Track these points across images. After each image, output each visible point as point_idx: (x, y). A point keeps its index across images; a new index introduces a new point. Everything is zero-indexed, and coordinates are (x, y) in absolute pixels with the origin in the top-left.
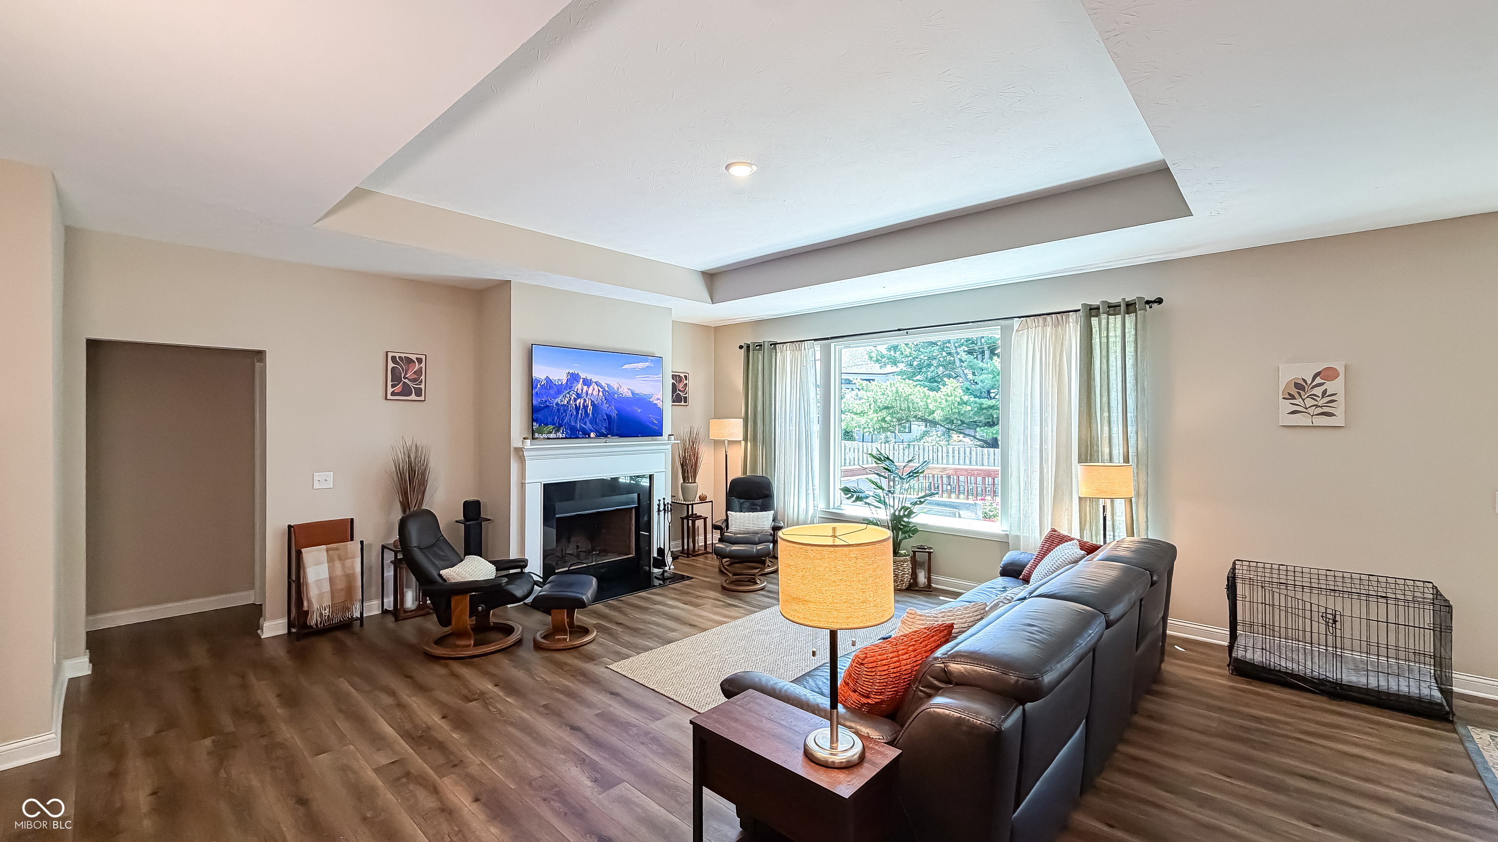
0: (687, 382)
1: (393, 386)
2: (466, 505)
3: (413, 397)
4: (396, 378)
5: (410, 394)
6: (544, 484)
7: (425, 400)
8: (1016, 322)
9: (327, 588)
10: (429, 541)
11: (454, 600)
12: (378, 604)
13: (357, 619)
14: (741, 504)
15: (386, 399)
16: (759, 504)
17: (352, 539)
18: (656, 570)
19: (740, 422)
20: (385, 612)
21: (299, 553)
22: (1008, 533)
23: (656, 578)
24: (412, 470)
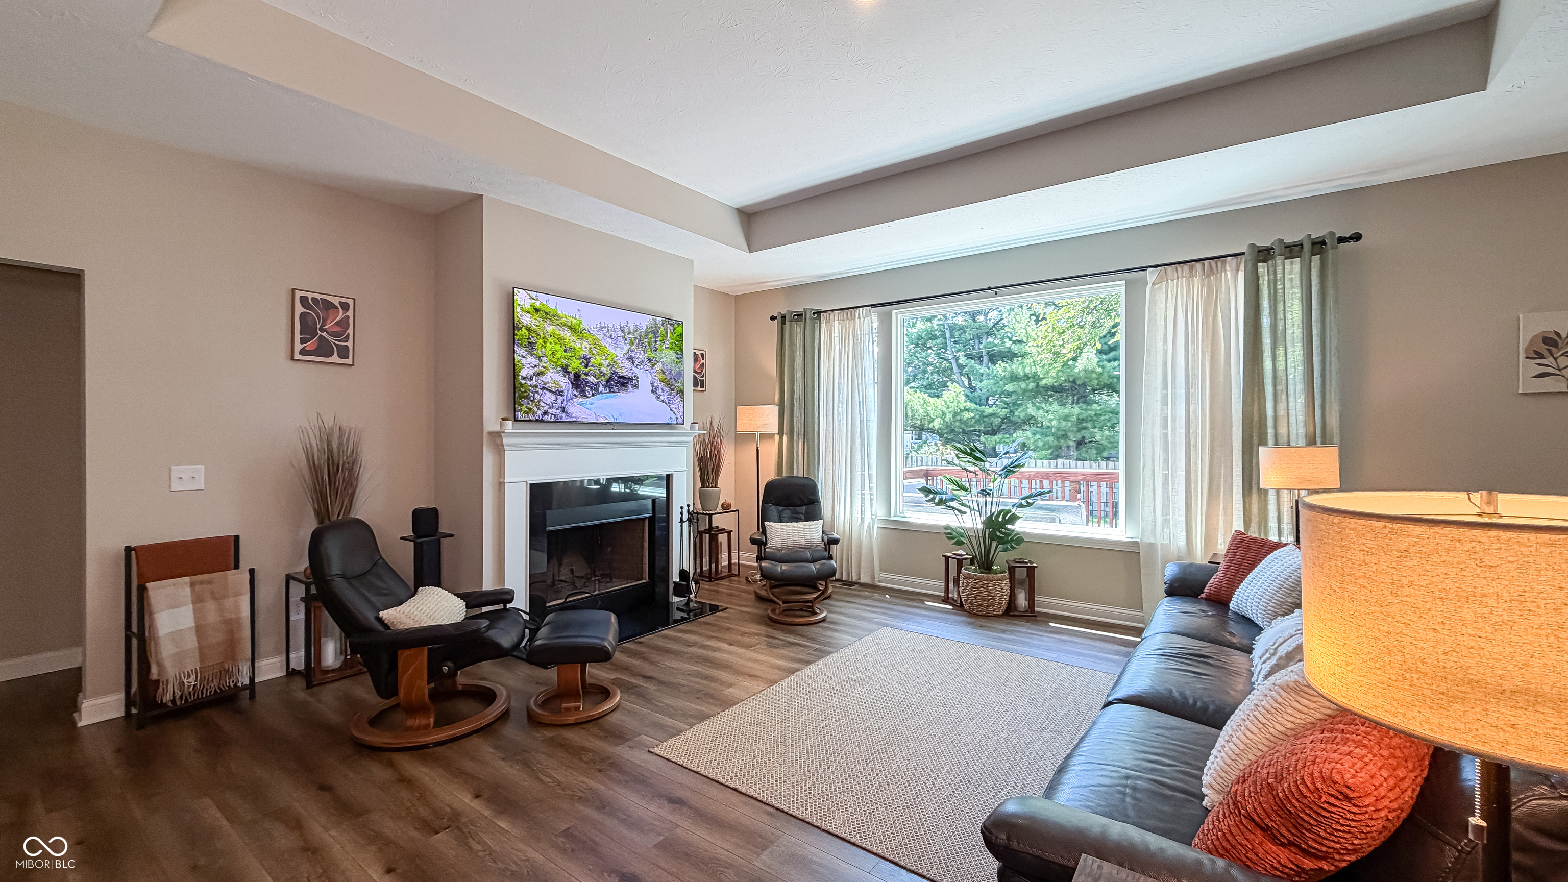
0: (704, 361)
1: (303, 341)
2: (418, 515)
3: (335, 358)
4: (308, 329)
5: (330, 354)
6: (531, 484)
7: (353, 365)
8: (1151, 275)
9: (191, 643)
10: (359, 566)
11: (404, 656)
12: (281, 661)
13: (244, 687)
14: (780, 513)
15: (292, 359)
16: (803, 512)
17: (237, 566)
18: (676, 599)
19: (776, 409)
20: (291, 673)
21: (142, 590)
22: (1138, 540)
23: (678, 609)
24: (333, 466)
